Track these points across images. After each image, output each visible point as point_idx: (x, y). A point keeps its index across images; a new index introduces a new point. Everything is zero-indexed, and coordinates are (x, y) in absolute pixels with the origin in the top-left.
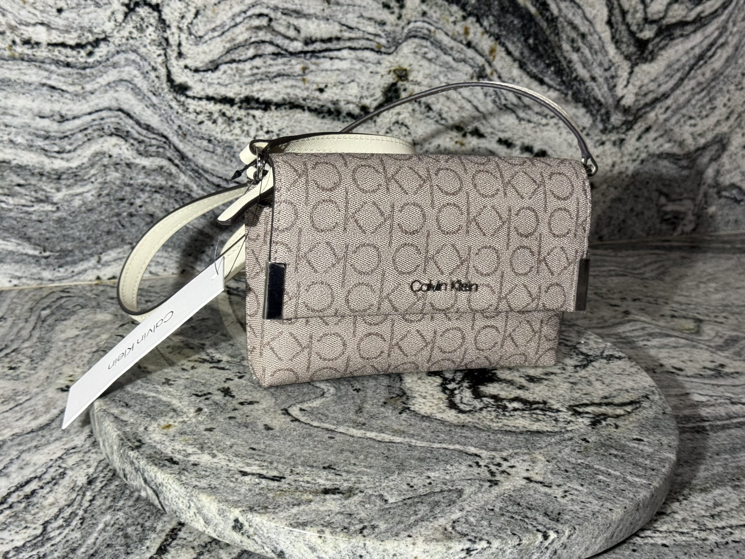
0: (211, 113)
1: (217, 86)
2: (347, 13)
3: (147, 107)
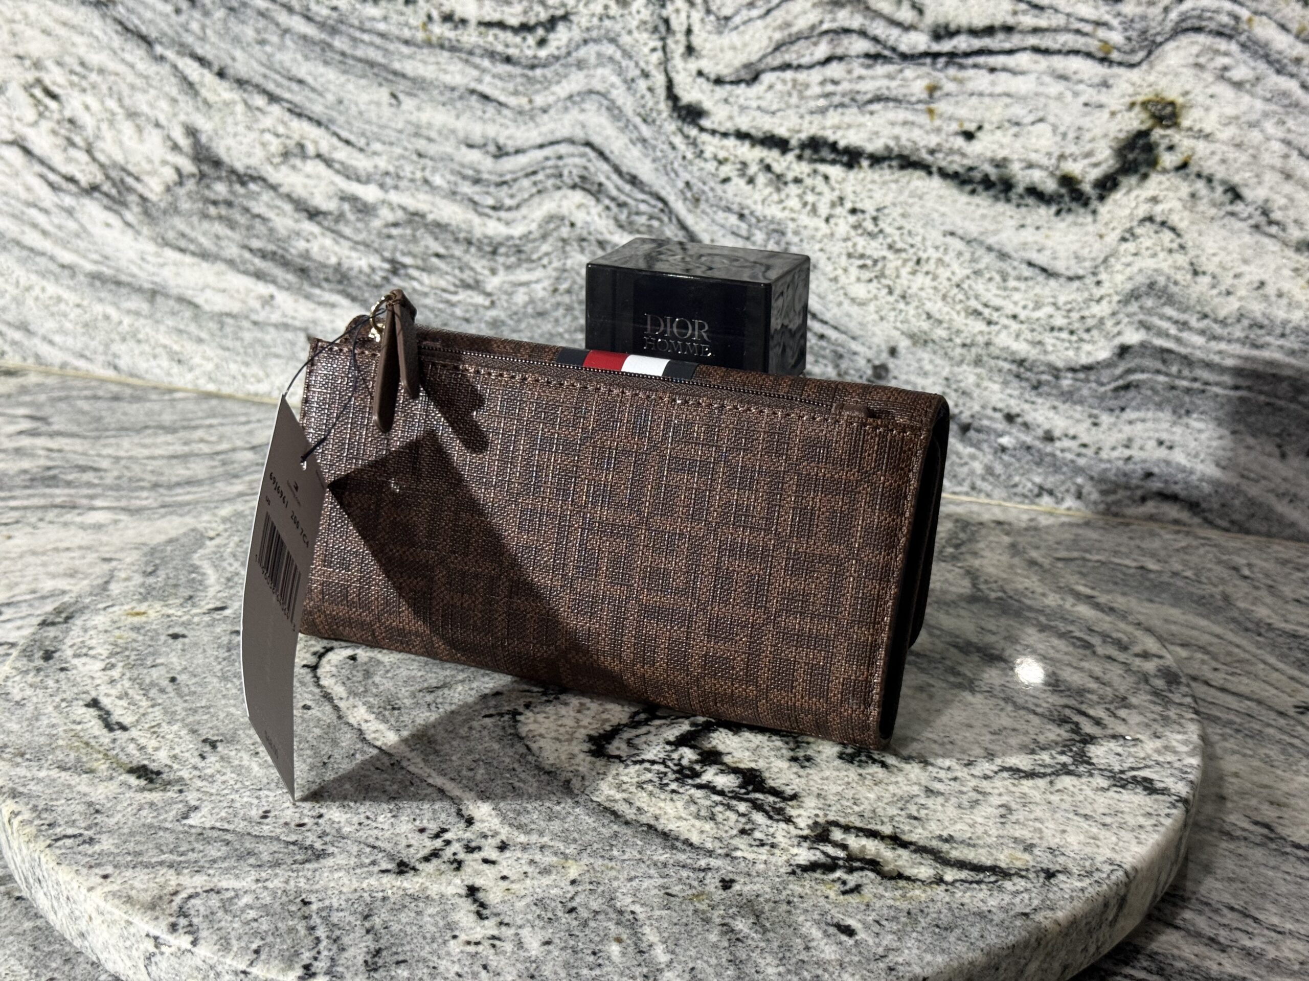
0: (744, 164)
1: (758, 114)
3: (633, 142)
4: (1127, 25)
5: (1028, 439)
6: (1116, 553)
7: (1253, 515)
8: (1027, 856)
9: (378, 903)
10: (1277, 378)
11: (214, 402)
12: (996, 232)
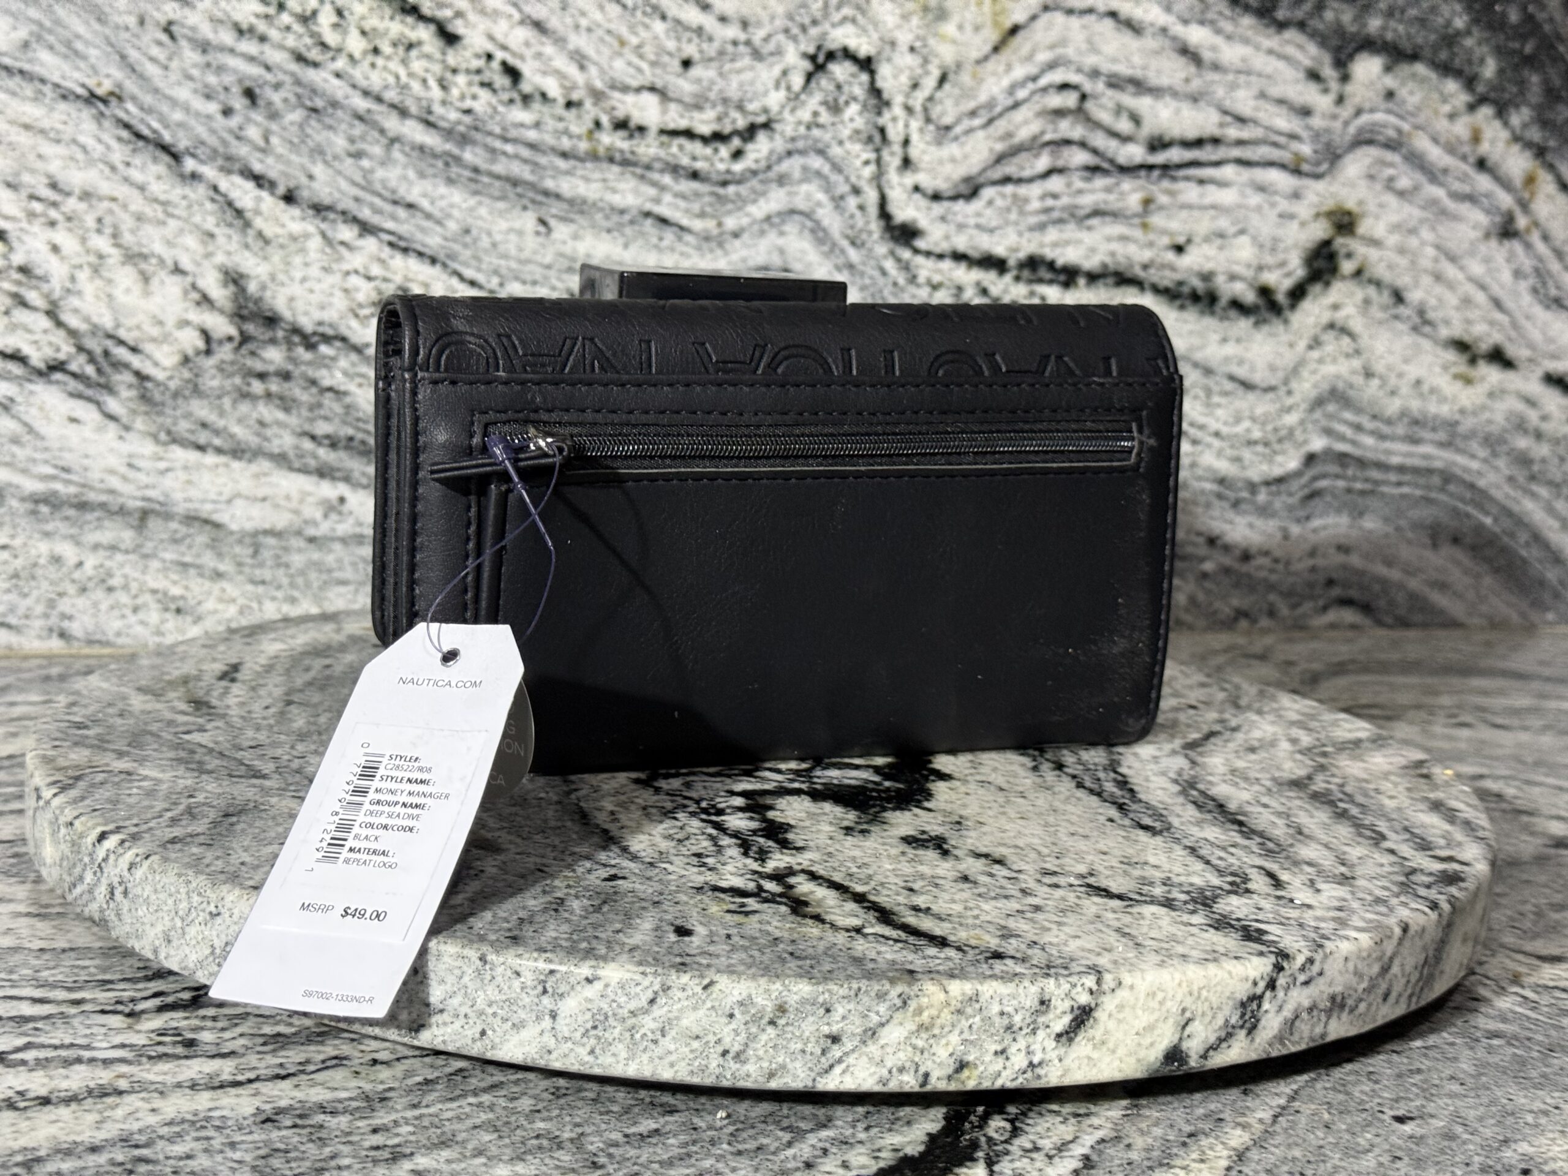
0: (960, 289)
1: (974, 232)
2: (1234, 89)
4: (1316, 135)
5: (1227, 561)
7: (1412, 609)
12: (1202, 347)
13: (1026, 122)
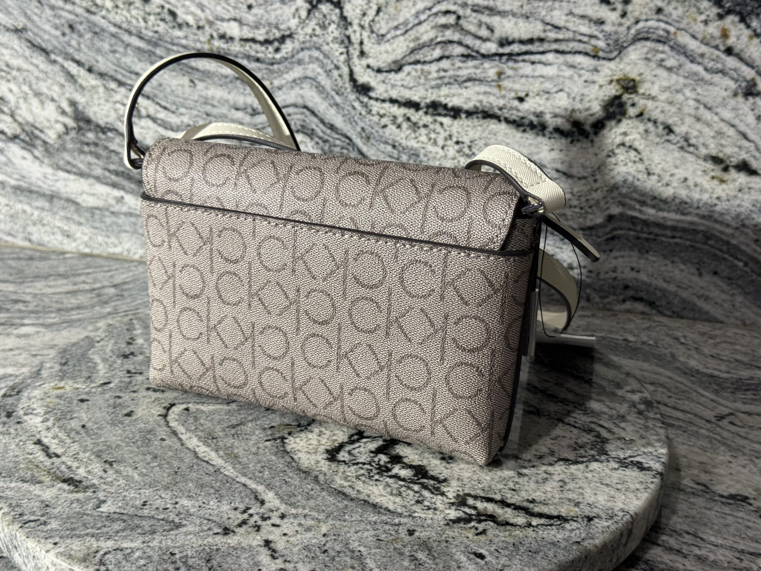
0: (395, 117)
1: (402, 89)
2: (551, 10)
3: (331, 106)
4: (608, 36)
6: (610, 332)
7: (685, 308)
8: (577, 509)
9: (214, 552)
10: (696, 232)
11: (89, 259)
12: (538, 153)
13: (427, 32)
